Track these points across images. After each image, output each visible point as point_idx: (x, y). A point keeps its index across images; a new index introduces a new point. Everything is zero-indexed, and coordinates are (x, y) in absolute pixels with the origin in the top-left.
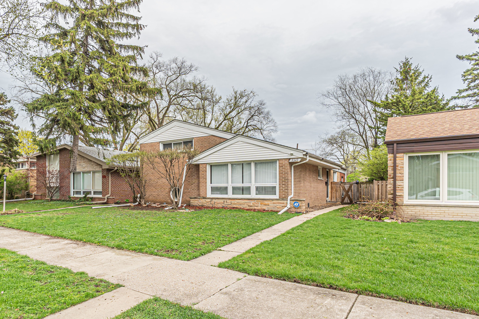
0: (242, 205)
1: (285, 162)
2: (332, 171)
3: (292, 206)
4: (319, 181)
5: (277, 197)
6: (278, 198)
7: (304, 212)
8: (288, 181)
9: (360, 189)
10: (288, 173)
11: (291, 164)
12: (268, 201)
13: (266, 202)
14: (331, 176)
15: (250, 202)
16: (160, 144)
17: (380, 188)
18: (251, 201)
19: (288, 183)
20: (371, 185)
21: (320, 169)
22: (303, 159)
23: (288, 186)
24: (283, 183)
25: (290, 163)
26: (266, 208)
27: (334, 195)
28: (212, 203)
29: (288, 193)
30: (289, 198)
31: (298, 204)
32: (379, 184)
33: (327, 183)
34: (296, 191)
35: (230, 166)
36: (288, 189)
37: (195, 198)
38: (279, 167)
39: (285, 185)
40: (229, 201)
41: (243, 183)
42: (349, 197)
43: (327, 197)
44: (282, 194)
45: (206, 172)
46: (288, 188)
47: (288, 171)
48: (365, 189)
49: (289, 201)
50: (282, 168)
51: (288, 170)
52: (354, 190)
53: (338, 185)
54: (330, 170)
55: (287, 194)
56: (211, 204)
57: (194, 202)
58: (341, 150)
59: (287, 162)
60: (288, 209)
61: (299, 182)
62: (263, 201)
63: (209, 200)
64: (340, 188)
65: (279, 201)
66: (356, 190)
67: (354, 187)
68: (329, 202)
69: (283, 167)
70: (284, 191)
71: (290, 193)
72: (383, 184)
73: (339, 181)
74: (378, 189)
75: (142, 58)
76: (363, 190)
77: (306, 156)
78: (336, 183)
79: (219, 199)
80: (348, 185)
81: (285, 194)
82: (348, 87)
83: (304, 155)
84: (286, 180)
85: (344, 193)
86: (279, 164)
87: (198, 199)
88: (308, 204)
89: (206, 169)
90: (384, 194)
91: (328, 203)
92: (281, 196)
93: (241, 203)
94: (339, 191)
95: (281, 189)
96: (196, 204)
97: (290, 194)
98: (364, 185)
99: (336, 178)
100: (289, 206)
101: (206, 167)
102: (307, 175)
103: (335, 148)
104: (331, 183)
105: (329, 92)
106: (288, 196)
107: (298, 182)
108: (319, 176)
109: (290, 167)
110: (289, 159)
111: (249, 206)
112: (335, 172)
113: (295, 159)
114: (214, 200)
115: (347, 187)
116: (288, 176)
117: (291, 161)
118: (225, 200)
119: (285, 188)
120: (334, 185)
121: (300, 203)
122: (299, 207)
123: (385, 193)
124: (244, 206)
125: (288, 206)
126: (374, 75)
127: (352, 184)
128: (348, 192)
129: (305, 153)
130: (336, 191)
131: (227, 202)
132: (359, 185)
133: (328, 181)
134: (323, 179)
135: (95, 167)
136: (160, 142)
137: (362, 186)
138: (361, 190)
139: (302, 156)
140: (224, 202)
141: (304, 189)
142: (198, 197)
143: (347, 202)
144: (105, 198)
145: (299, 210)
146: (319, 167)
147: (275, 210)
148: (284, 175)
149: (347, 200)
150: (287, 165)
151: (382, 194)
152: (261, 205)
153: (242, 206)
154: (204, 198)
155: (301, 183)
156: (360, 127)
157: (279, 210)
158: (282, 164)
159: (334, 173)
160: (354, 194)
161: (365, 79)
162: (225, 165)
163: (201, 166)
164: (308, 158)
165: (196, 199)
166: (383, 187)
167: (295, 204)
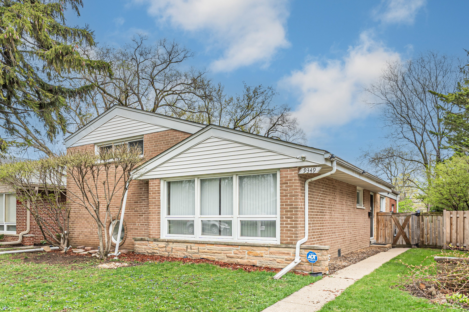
0: (215, 254)
1: (291, 174)
2: (378, 196)
3: (304, 260)
4: (357, 211)
5: (276, 241)
6: (279, 243)
7: (327, 273)
8: (297, 211)
9: (421, 223)
10: (297, 195)
11: (304, 178)
12: (261, 248)
13: (258, 251)
14: (377, 203)
15: (230, 250)
16: (96, 147)
17: (454, 223)
18: (231, 247)
19: (297, 214)
20: (440, 217)
21: (359, 191)
22: (325, 168)
23: (297, 221)
24: (287, 214)
25: (300, 176)
26: (257, 262)
27: (381, 232)
28: (167, 249)
29: (297, 234)
30: (299, 243)
31: (314, 256)
32: (452, 216)
33: (370, 214)
34: (315, 229)
35: (197, 183)
36: (297, 227)
37: (142, 240)
38: (281, 184)
39: (292, 218)
40: (195, 247)
41: (220, 214)
42: (405, 237)
43: (371, 236)
44: (286, 237)
45: (160, 193)
46: (297, 224)
47: (296, 192)
48: (429, 224)
49: (298, 250)
50: (286, 187)
51: (297, 189)
52: (413, 225)
53: (388, 218)
54: (375, 193)
55: (295, 237)
56: (166, 251)
57: (141, 248)
58: (388, 172)
59: (294, 173)
60: (297, 266)
61: (321, 212)
62: (252, 248)
63: (163, 244)
64: (390, 221)
65: (281, 249)
66: (415, 225)
67: (412, 221)
68: (375, 244)
69: (287, 183)
70: (289, 230)
71: (301, 233)
72: (458, 216)
73: (388, 211)
74: (451, 224)
75: (78, 13)
76: (427, 226)
77: (332, 162)
78: (385, 214)
79: (179, 242)
80: (403, 218)
81: (292, 237)
82: (400, 78)
83: (326, 159)
84: (293, 208)
85: (398, 230)
86: (281, 178)
87: (147, 242)
88: (339, 251)
89: (160, 188)
90: (460, 232)
91: (373, 247)
92: (285, 240)
93: (215, 251)
94: (389, 226)
95: (285, 227)
96: (144, 251)
97: (300, 237)
98: (428, 218)
99: (383, 206)
100: (298, 260)
101: (159, 186)
102: (337, 200)
103: (381, 169)
104: (377, 214)
105: (373, 85)
106: (297, 240)
107: (318, 212)
108: (358, 202)
109: (301, 183)
110: (300, 168)
111: (227, 257)
112: (382, 197)
113: (310, 169)
114: (171, 245)
115: (401, 220)
116: (297, 202)
117: (302, 172)
118: (189, 245)
119: (292, 224)
120: (382, 217)
121: (318, 254)
122: (316, 262)
123: (462, 230)
124: (220, 257)
125: (295, 261)
126: (436, 62)
127: (410, 216)
128: (403, 228)
129: (327, 156)
130: (385, 226)
131: (192, 248)
132: (421, 217)
133: (372, 210)
134: (364, 208)
135: (8, 187)
136: (95, 144)
137: (426, 219)
138: (423, 225)
139: (323, 162)
140: (187, 248)
141: (330, 226)
142: (147, 238)
143: (401, 244)
144: (18, 237)
145: (316, 269)
146: (358, 188)
147: (274, 266)
148: (289, 199)
149: (401, 241)
150: (295, 180)
151: (457, 232)
152: (249, 255)
153: (216, 258)
154: (155, 240)
155: (324, 215)
156: (417, 134)
157: (280, 267)
158: (285, 177)
159: (381, 199)
160: (413, 232)
161: (424, 67)
162: (190, 180)
163: (151, 183)
164: (335, 168)
165: (144, 242)
166: (458, 220)
167: (310, 257)
